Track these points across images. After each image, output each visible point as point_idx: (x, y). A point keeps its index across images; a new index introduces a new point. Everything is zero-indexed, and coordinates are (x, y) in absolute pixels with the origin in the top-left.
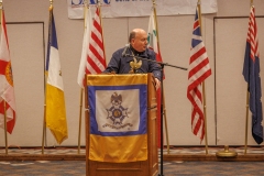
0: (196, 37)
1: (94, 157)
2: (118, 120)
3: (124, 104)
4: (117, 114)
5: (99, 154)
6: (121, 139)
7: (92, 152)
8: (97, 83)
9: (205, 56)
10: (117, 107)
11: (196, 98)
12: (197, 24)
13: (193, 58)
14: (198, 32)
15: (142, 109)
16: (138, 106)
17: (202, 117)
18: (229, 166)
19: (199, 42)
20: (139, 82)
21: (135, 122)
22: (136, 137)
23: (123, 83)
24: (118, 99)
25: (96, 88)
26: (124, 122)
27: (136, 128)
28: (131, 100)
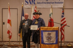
0: (63, 15)
2: (49, 40)
3: (51, 36)
4: (49, 38)
6: (50, 45)
9: (65, 20)
10: (49, 36)
11: (62, 31)
12: (63, 11)
13: (62, 20)
14: (63, 14)
15: (56, 37)
19: (64, 16)
20: (56, 30)
21: (54, 40)
22: (55, 45)
23: (51, 30)
24: (49, 34)
25: (43, 31)
26: (51, 41)
27: (55, 42)
28: (53, 34)
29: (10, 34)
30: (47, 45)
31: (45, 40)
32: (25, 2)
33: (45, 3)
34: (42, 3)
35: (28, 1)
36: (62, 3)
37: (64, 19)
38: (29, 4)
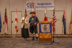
1: (40, 37)
3: (47, 27)
4: (45, 29)
5: (41, 37)
6: (46, 34)
7: (40, 36)
8: (41, 23)
10: (45, 27)
14: (54, 13)
16: (49, 27)
17: (55, 29)
18: (60, 38)
19: (54, 15)
20: (50, 23)
21: (49, 30)
22: (49, 33)
23: (47, 23)
25: (41, 24)
27: (49, 32)
28: (48, 26)
29: (17, 29)
30: (44, 34)
31: (42, 30)
32: (27, 7)
33: (41, 7)
34: (39, 7)
35: (29, 6)
36: (53, 7)
37: (55, 17)
38: (30, 8)
